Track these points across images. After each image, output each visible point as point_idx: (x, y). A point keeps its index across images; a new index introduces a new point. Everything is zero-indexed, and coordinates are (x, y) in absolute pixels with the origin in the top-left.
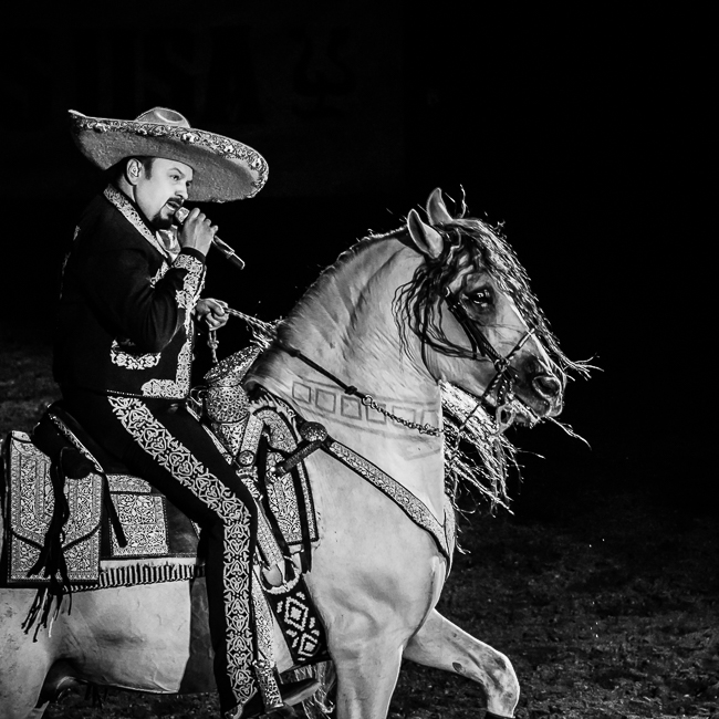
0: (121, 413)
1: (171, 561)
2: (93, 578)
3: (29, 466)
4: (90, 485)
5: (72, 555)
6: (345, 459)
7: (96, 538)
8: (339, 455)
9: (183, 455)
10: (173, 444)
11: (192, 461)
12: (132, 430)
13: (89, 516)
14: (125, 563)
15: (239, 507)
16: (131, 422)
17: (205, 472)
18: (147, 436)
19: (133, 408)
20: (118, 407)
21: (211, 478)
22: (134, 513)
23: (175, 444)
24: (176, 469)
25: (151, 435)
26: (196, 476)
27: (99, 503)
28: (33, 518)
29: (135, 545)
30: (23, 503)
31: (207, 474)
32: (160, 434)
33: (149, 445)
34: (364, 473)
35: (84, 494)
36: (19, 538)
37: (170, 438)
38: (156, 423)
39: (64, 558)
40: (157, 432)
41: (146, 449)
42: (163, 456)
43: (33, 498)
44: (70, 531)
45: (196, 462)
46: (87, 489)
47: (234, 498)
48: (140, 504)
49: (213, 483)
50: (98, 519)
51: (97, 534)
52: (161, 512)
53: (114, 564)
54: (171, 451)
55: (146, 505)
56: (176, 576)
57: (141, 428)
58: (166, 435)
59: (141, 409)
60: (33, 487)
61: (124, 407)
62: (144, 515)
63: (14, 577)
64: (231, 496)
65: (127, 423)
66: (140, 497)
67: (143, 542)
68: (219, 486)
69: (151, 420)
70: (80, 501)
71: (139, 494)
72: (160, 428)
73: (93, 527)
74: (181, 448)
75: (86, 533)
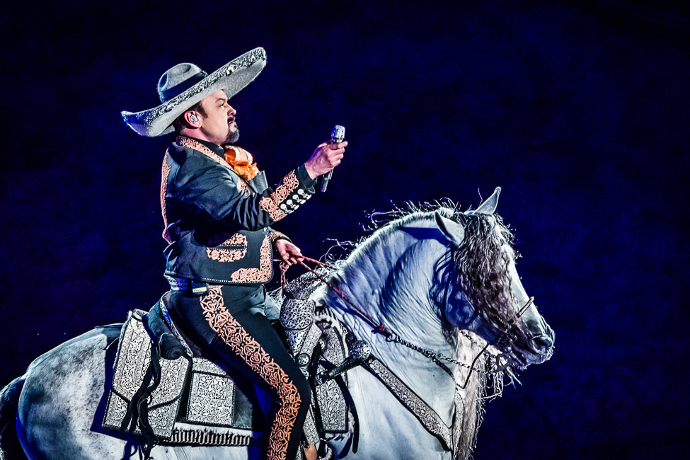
0: (209, 315)
1: (231, 430)
2: (167, 435)
3: (137, 341)
4: (179, 365)
5: (154, 415)
6: (380, 375)
7: (175, 406)
8: (376, 372)
9: (254, 348)
10: (247, 338)
11: (261, 352)
12: (216, 328)
13: (173, 387)
14: (195, 427)
15: (293, 393)
16: (216, 323)
17: (270, 362)
18: (227, 332)
19: (219, 313)
20: (206, 310)
21: (275, 366)
22: (210, 389)
23: (249, 339)
24: (249, 358)
25: (231, 331)
26: (264, 364)
27: (183, 379)
28: (131, 381)
29: (206, 414)
30: (126, 368)
31: (272, 363)
32: (238, 331)
33: (229, 339)
34: (393, 388)
35: (174, 370)
36: (117, 394)
37: (245, 334)
38: (235, 323)
39: (147, 416)
40: (235, 329)
41: (227, 342)
42: (240, 348)
43: (134, 366)
44: (157, 397)
45: (264, 353)
46: (176, 367)
47: (291, 384)
48: (216, 383)
49: (276, 370)
50: (179, 391)
51: (177, 402)
52: (231, 391)
53: (187, 427)
54: (245, 344)
55: (220, 384)
56: (234, 442)
57: (223, 326)
58: (242, 332)
59: (225, 313)
60: (136, 358)
61: (212, 310)
62: (218, 392)
63: (107, 423)
64: (289, 382)
65: (213, 324)
66: (218, 378)
67: (211, 413)
68: (280, 373)
69: (231, 320)
70: (169, 375)
71: (216, 375)
72: (237, 326)
73: (175, 397)
74: (254, 342)
75: (168, 400)
